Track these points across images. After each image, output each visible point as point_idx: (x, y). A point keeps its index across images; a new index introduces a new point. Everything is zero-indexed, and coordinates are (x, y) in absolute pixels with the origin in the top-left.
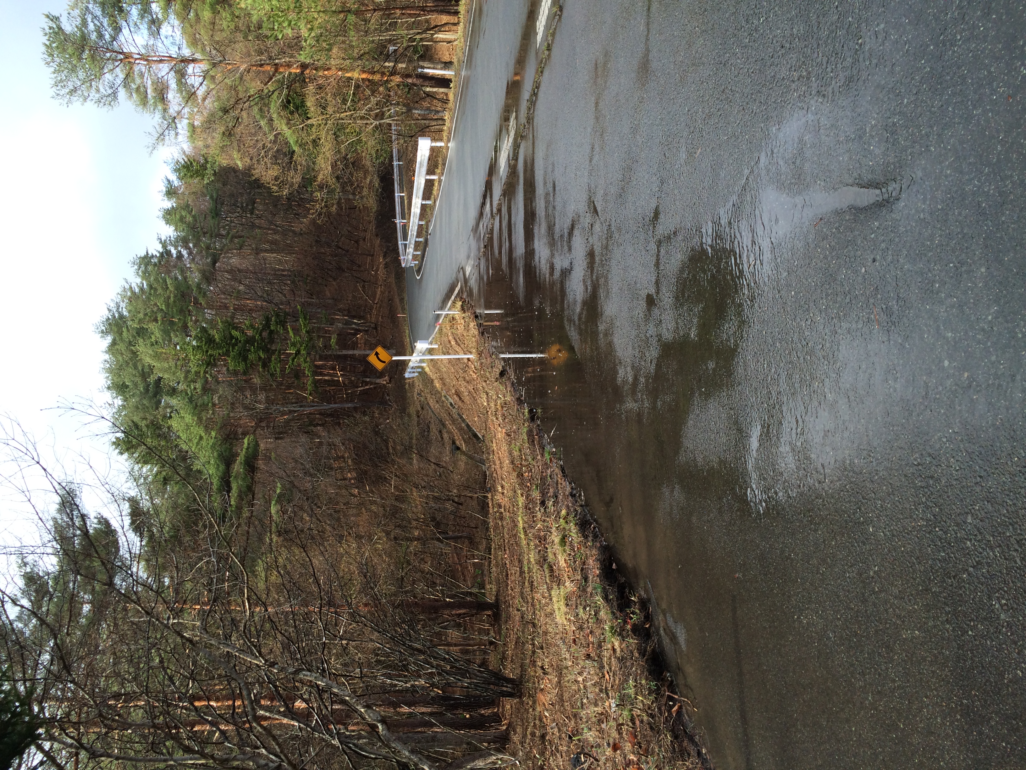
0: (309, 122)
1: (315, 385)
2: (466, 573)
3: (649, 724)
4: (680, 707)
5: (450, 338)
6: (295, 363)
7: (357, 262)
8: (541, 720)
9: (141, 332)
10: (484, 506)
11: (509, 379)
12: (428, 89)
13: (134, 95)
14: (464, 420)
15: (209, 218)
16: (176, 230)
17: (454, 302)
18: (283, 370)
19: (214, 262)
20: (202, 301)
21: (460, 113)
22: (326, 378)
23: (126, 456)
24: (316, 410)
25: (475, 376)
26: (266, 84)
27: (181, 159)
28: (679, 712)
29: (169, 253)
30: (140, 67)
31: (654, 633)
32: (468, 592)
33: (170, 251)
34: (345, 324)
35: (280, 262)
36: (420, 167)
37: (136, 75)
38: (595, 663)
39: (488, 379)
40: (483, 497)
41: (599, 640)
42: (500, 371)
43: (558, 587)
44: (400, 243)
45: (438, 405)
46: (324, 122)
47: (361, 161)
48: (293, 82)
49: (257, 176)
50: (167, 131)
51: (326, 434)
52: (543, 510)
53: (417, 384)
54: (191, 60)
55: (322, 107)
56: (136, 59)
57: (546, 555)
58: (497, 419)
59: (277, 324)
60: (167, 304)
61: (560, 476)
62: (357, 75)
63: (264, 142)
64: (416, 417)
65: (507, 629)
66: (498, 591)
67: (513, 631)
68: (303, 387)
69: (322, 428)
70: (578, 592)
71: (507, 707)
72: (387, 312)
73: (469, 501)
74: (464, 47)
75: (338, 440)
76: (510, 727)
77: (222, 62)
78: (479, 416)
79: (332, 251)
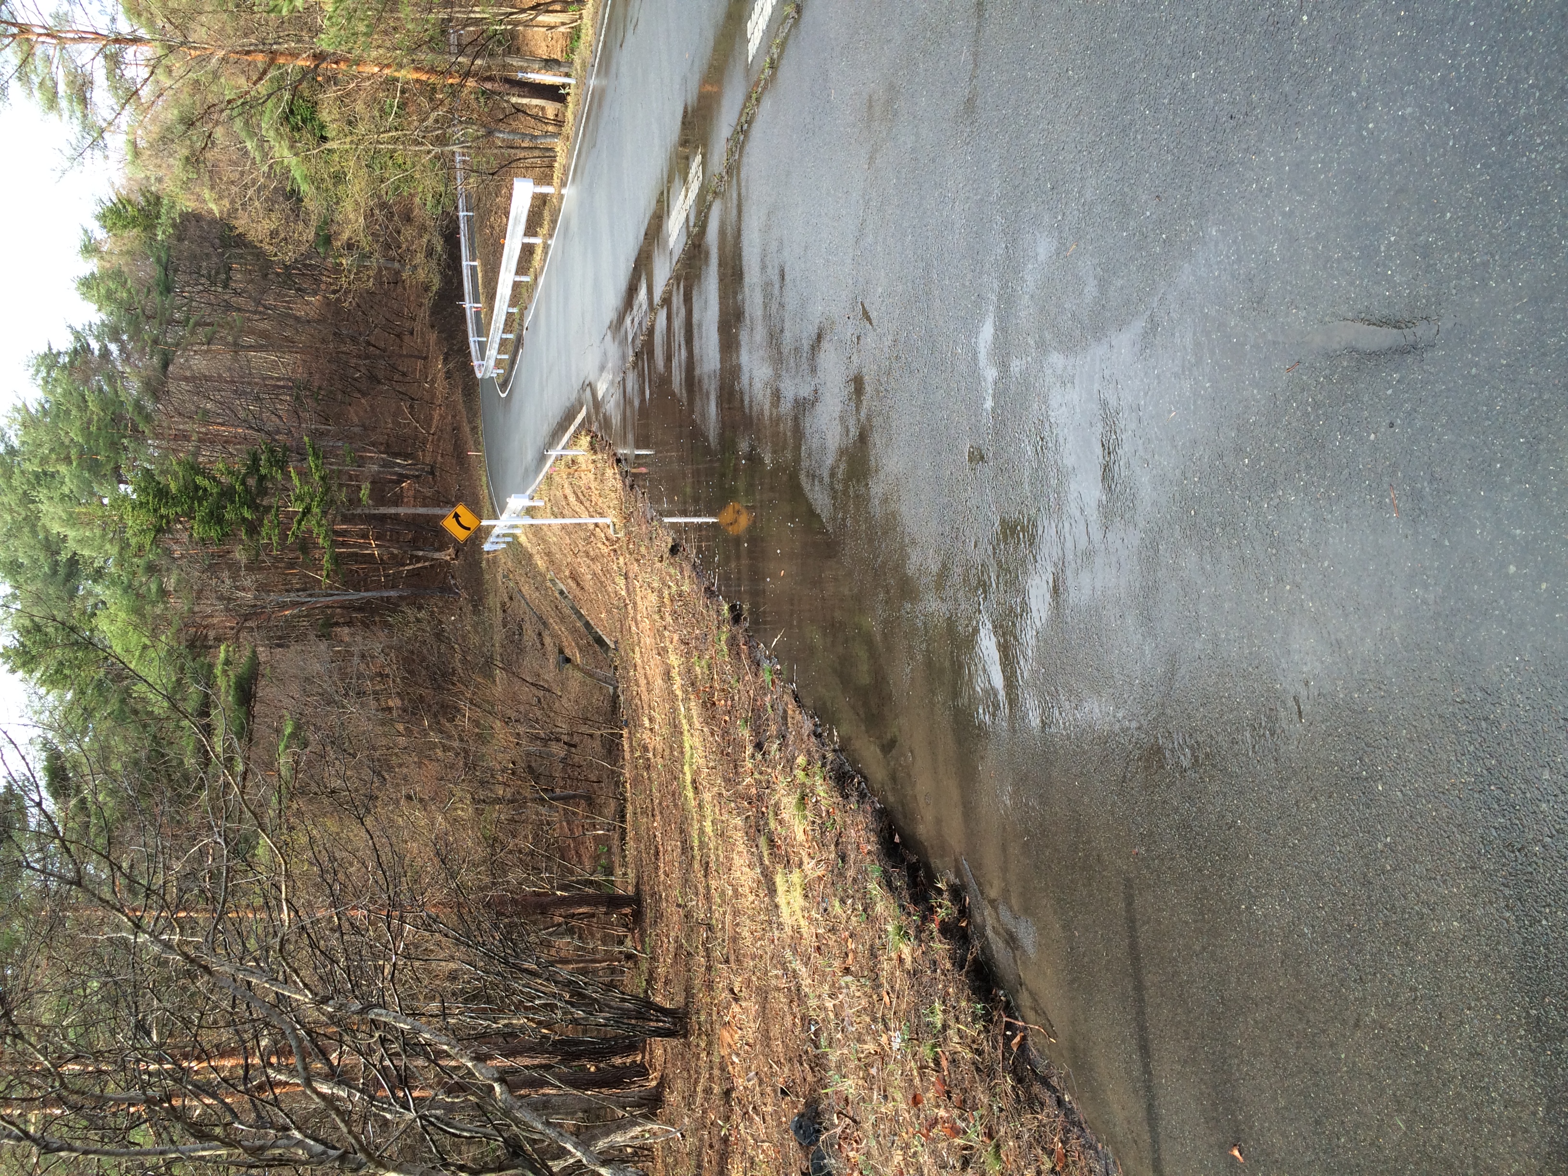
0: (328, 145)
1: (336, 560)
2: (582, 850)
3: (973, 1063)
4: (1024, 1038)
5: (568, 491)
6: (303, 527)
7: (400, 368)
8: (723, 1069)
9: (44, 478)
10: (612, 748)
11: (687, 558)
12: (514, 100)
13: (37, 93)
14: (581, 616)
15: (154, 294)
16: (99, 309)
17: (576, 435)
18: (284, 538)
19: (165, 365)
20: (146, 428)
21: (585, 145)
22: (352, 551)
23: (20, 674)
24: (334, 602)
25: (605, 550)
26: (255, 84)
27: (108, 196)
28: (1022, 1045)
29: (87, 349)
30: (44, 48)
31: (973, 933)
32: (586, 880)
33: (89, 344)
34: (382, 466)
35: (274, 366)
36: (515, 224)
37: (38, 61)
38: (862, 980)
39: (643, 556)
40: (612, 734)
41: (871, 946)
42: (669, 546)
43: (787, 871)
44: (472, 339)
45: (537, 594)
46: (354, 147)
47: (411, 210)
48: (300, 81)
49: (240, 230)
50: (89, 151)
51: (358, 639)
52: (759, 757)
53: (503, 561)
54: (131, 40)
55: (350, 123)
56: (40, 35)
57: (762, 823)
58: (662, 618)
59: (271, 466)
60: (86, 432)
61: (791, 706)
62: (407, 74)
63: (253, 176)
64: (499, 612)
65: (657, 935)
66: (638, 877)
67: (668, 936)
68: (314, 564)
69: (346, 630)
70: (828, 878)
71: (659, 1052)
72: (450, 448)
73: (587, 741)
74: (594, 43)
75: (377, 647)
76: (663, 1082)
77: (182, 44)
78: (609, 612)
79: (360, 350)
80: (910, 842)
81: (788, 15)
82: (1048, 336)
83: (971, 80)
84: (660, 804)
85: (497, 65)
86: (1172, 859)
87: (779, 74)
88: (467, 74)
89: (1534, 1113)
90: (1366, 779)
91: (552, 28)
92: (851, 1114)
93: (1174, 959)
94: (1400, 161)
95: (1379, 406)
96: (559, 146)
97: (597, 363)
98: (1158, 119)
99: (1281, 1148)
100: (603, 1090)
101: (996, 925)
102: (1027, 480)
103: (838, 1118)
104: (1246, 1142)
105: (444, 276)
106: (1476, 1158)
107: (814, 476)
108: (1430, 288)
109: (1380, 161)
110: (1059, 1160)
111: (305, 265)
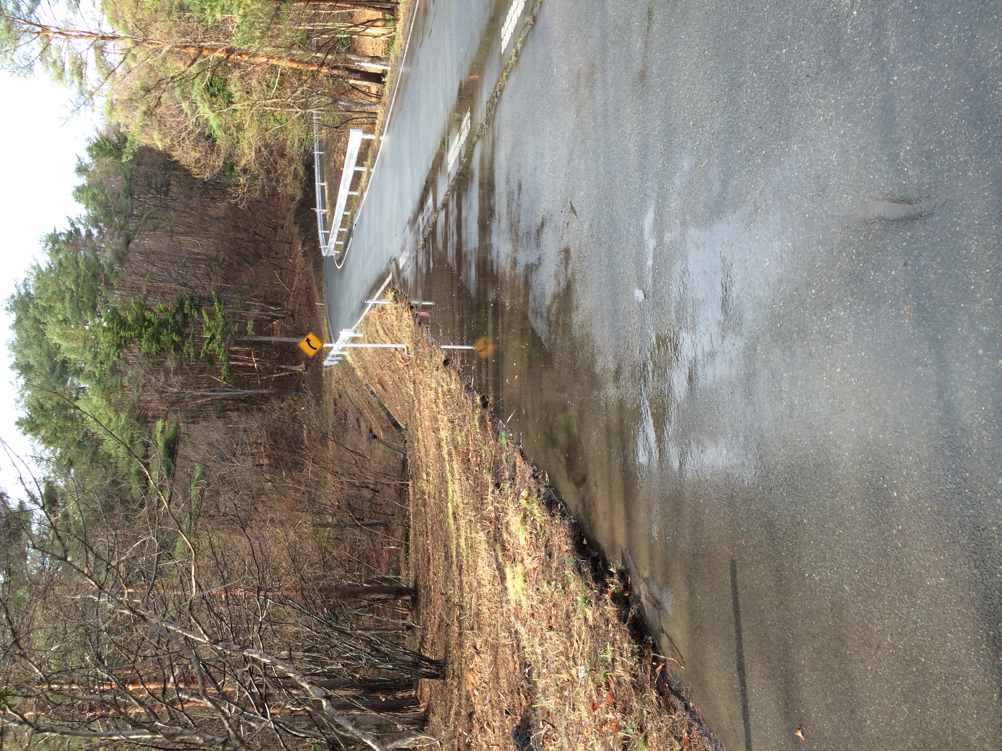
0: (233, 107)
1: (230, 370)
2: (380, 560)
3: (632, 683)
4: (664, 667)
5: (379, 327)
6: (210, 348)
7: (274, 249)
8: (468, 699)
9: (49, 310)
10: (402, 493)
11: (454, 368)
13: (51, 69)
14: (385, 408)
15: (122, 198)
16: (87, 207)
17: (385, 292)
18: (197, 354)
19: (128, 242)
20: (114, 281)
21: (396, 109)
22: (241, 364)
23: (29, 436)
24: (230, 396)
25: (401, 365)
26: (189, 66)
27: (94, 136)
28: (663, 672)
29: (77, 231)
30: (57, 41)
31: (633, 600)
32: (383, 578)
33: (79, 229)
34: (262, 311)
35: (195, 246)
36: (350, 159)
37: (53, 49)
38: (561, 633)
39: (426, 368)
40: (402, 484)
41: (567, 611)
42: (443, 360)
43: (513, 565)
44: (321, 232)
45: (357, 394)
46: (249, 108)
47: (285, 149)
48: (217, 66)
49: (176, 158)
50: (83, 106)
51: (243, 419)
52: (497, 492)
53: (336, 372)
54: (112, 38)
55: (248, 93)
56: (55, 33)
57: (498, 535)
58: (437, 406)
59: (192, 308)
60: (76, 283)
61: (519, 460)
62: (285, 64)
63: (186, 124)
64: (332, 405)
65: (427, 613)
66: (417, 576)
67: (434, 614)
68: (217, 372)
69: (236, 413)
70: (540, 568)
71: (427, 689)
72: (304, 300)
73: (386, 488)
74: (403, 45)
75: (255, 425)
76: (429, 709)
77: (144, 40)
78: (402, 405)
79: (249, 237)
80: (594, 544)
81: (527, 22)
82: (688, 218)
83: (643, 59)
84: (432, 528)
85: (341, 60)
86: (762, 546)
87: (521, 60)
88: (322, 64)
89: (991, 698)
90: (887, 489)
91: (376, 37)
92: (551, 722)
93: (762, 610)
94: (913, 100)
95: (898, 253)
96: (379, 109)
97: (400, 246)
98: (761, 79)
99: (829, 730)
100: (390, 713)
101: (648, 595)
102: (674, 309)
103: (543, 724)
104: (806, 727)
105: (304, 191)
106: (954, 729)
107: (537, 313)
108: (930, 178)
109: (901, 100)
110: (686, 744)
111: (217, 183)
